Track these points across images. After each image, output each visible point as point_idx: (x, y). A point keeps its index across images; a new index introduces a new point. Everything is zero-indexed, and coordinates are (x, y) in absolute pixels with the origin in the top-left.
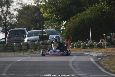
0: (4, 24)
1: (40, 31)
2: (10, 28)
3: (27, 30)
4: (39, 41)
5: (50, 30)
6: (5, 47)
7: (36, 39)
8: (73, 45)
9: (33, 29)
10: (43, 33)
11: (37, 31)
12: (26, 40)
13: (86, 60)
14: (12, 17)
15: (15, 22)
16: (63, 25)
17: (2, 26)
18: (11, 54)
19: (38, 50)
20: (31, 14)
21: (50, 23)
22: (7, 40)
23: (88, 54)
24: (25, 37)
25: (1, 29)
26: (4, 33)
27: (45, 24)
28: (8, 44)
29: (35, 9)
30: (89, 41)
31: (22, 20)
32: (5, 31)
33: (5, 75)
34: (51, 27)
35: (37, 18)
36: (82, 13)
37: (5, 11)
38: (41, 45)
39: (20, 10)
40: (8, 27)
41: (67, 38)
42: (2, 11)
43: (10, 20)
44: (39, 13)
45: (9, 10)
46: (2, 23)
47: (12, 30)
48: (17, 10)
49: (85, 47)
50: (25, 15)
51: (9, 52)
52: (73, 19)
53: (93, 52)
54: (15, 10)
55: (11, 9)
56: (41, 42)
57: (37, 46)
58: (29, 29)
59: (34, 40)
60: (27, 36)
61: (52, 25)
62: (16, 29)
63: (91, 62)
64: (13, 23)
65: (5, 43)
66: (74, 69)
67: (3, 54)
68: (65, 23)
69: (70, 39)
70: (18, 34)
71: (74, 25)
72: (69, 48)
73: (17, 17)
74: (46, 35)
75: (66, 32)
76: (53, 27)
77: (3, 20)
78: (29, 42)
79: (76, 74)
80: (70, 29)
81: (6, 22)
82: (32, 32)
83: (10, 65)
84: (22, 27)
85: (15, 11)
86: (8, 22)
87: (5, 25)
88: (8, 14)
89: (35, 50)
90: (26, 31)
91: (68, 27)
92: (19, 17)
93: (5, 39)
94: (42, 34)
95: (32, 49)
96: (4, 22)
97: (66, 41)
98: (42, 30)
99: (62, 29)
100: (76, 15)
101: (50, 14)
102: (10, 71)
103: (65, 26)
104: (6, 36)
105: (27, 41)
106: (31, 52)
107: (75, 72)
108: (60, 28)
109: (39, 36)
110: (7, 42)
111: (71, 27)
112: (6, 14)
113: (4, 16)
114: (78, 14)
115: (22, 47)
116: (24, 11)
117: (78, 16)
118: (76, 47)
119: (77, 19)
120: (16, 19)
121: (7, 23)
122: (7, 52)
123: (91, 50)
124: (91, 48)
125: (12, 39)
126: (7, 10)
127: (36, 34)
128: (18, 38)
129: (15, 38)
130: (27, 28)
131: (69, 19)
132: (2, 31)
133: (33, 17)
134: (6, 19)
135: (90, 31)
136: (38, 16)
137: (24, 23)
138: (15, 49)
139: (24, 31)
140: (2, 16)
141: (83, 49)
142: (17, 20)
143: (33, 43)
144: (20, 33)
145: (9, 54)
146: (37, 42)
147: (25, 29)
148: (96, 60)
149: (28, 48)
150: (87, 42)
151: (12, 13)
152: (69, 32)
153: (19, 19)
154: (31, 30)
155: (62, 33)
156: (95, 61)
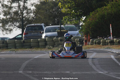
0: (20, 19)
1: (59, 27)
2: (27, 24)
3: (44, 25)
4: (57, 37)
5: (68, 25)
6: (21, 43)
7: (54, 35)
8: (92, 42)
9: (51, 25)
10: (62, 28)
11: (55, 27)
12: (43, 36)
13: (106, 57)
14: (29, 12)
15: (32, 18)
16: (82, 21)
17: (18, 22)
18: (28, 50)
19: (56, 47)
20: (49, 10)
21: (69, 19)
22: (24, 36)
23: (108, 50)
24: (43, 33)
25: (18, 24)
26: (21, 28)
27: (64, 19)
28: (25, 40)
29: (53, 4)
30: (110, 37)
31: (39, 16)
32: (22, 27)
33: (21, 72)
34: (70, 23)
35: (55, 13)
36: (102, 8)
37: (22, 6)
38: (59, 41)
39: (37, 5)
40: (25, 22)
41: (86, 34)
42: (18, 6)
43: (27, 15)
44: (57, 8)
45: (26, 5)
46: (19, 19)
47: (29, 25)
48: (34, 5)
49: (105, 44)
50: (42, 10)
51: (26, 48)
52: (93, 15)
53: (114, 48)
54: (33, 4)
55: (28, 3)
56: (59, 38)
57: (54, 42)
58: (46, 25)
59: (52, 36)
60: (45, 32)
61: (71, 21)
62: (33, 25)
63: (111, 59)
64: (30, 19)
65: (22, 39)
66: (93, 67)
67: (20, 51)
68: (84, 18)
69: (90, 35)
70: (35, 30)
71: (93, 20)
72: (88, 44)
73: (34, 12)
74: (65, 31)
75: (86, 28)
76: (72, 23)
77: (20, 16)
78: (47, 38)
79: (96, 71)
80: (89, 25)
81: (23, 17)
82: (50, 28)
83: (27, 62)
84: (40, 22)
85: (32, 6)
86: (25, 17)
87: (22, 20)
88: (25, 9)
89: (53, 47)
90: (44, 27)
91: (88, 22)
92: (36, 12)
93: (22, 34)
94: (61, 30)
95: (50, 45)
96: (21, 17)
97: (86, 37)
98: (60, 26)
99: (81, 25)
100: (96, 10)
101: (68, 9)
102: (27, 68)
103: (84, 21)
104: (23, 31)
105: (45, 37)
106: (49, 48)
107: (95, 69)
108: (79, 24)
109: (58, 32)
110: (23, 38)
111: (91, 23)
112: (23, 9)
113: (20, 11)
114: (98, 9)
115: (40, 43)
116: (42, 6)
117: (97, 12)
118: (95, 43)
119: (97, 15)
120: (34, 14)
121: (24, 19)
122: (24, 48)
123: (111, 47)
124: (112, 45)
125: (29, 35)
126: (24, 4)
127: (54, 30)
128: (36, 34)
129: (32, 34)
130: (44, 23)
131: (89, 15)
132: (19, 27)
133: (51, 12)
134: (23, 14)
135: (111, 27)
136: (56, 11)
137: (41, 18)
138: (32, 45)
139: (41, 26)
140: (19, 11)
141: (103, 45)
142: (34, 16)
143: (51, 39)
144: (37, 29)
145: (26, 50)
146: (55, 38)
147: (43, 24)
148: (117, 57)
149: (46, 44)
150: (107, 38)
151: (29, 8)
152: (89, 28)
153: (36, 14)
154: (49, 26)
155: (82, 29)
156: (115, 58)
